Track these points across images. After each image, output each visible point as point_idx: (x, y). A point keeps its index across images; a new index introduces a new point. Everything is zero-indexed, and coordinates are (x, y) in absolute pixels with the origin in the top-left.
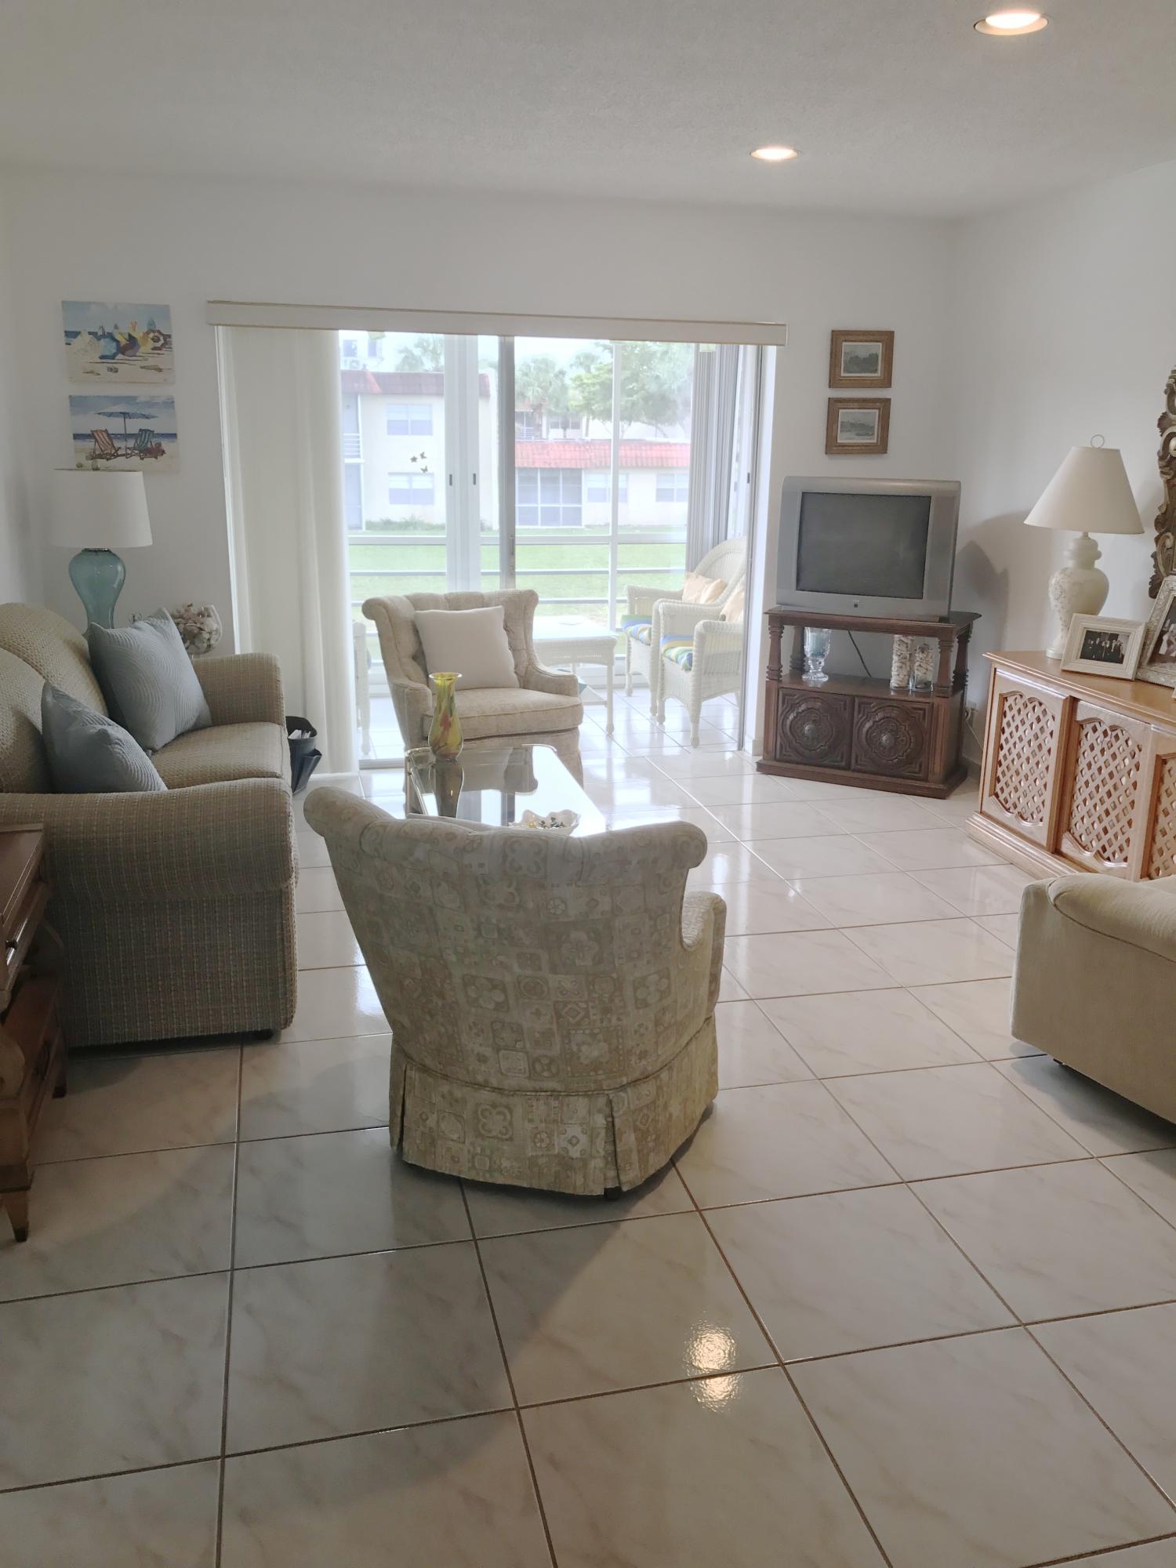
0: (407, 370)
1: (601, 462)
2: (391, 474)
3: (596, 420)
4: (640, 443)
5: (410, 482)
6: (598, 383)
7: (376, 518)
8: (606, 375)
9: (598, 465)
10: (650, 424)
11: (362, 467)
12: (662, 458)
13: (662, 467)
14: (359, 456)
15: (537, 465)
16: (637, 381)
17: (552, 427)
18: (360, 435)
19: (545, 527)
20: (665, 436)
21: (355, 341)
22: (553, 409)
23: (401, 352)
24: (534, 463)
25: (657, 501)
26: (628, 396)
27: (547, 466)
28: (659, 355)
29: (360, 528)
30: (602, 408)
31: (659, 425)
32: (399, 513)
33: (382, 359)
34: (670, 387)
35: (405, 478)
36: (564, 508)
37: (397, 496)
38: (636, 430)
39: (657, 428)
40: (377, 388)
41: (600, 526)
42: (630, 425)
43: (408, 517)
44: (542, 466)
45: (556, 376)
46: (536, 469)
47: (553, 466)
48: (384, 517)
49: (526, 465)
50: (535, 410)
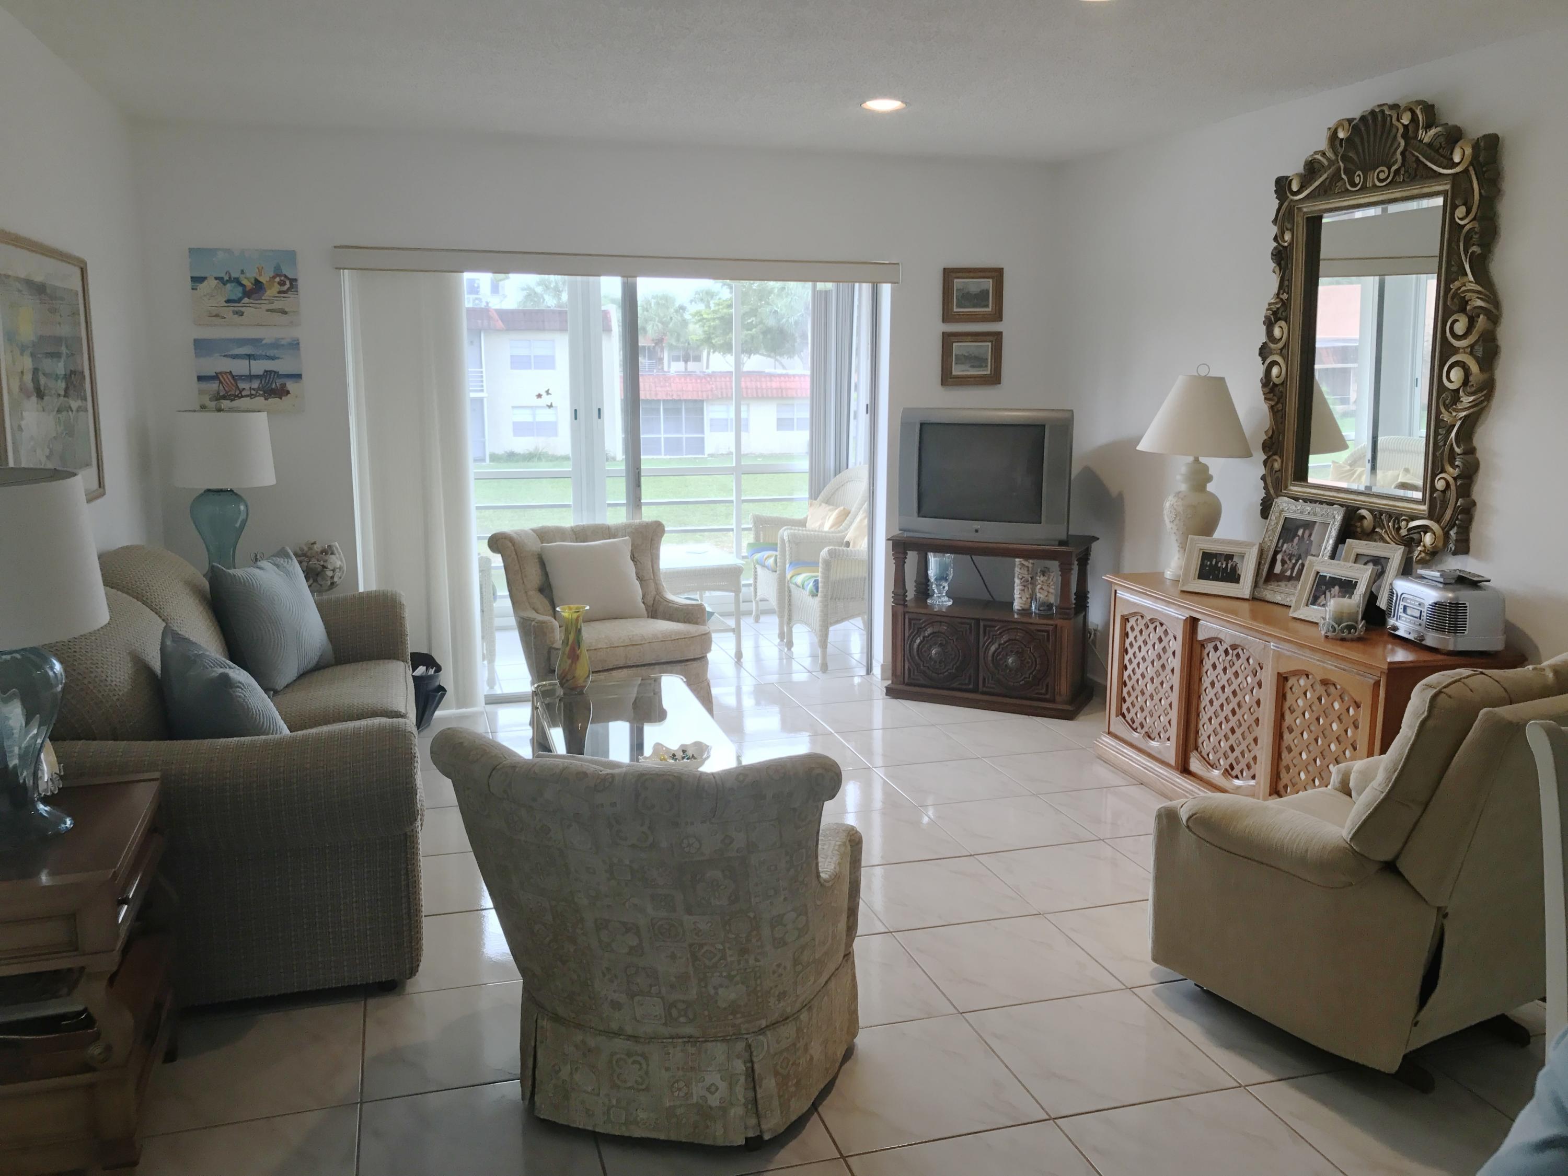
0: (530, 306)
1: (722, 394)
2: (514, 407)
3: (717, 353)
4: (759, 375)
5: (534, 415)
6: (718, 318)
7: (500, 451)
8: (725, 310)
9: (720, 396)
10: (769, 356)
11: (485, 400)
12: (782, 389)
13: (782, 398)
14: (482, 391)
15: (659, 397)
16: (755, 316)
17: (674, 360)
18: (484, 370)
19: (668, 457)
20: (784, 367)
21: (478, 279)
22: (674, 344)
23: (523, 289)
24: (656, 394)
25: (778, 429)
26: (748, 330)
27: (670, 398)
28: (776, 291)
29: (484, 460)
30: (722, 342)
31: (778, 357)
32: (523, 445)
33: (505, 296)
34: (787, 321)
35: (528, 411)
36: (686, 438)
37: (520, 429)
38: (755, 362)
39: (776, 360)
40: (500, 324)
41: (722, 455)
42: (749, 358)
43: (531, 448)
44: (665, 398)
45: (677, 311)
46: (659, 401)
47: (675, 397)
48: (509, 448)
49: (648, 397)
50: (656, 344)
